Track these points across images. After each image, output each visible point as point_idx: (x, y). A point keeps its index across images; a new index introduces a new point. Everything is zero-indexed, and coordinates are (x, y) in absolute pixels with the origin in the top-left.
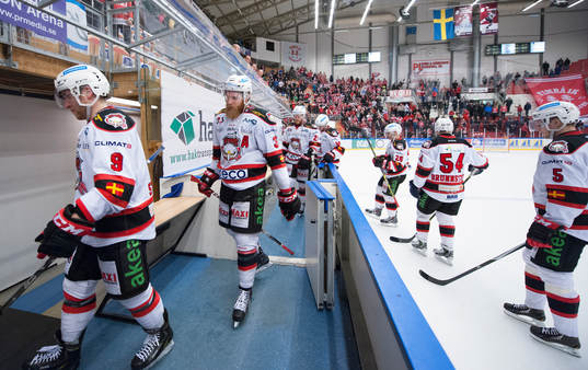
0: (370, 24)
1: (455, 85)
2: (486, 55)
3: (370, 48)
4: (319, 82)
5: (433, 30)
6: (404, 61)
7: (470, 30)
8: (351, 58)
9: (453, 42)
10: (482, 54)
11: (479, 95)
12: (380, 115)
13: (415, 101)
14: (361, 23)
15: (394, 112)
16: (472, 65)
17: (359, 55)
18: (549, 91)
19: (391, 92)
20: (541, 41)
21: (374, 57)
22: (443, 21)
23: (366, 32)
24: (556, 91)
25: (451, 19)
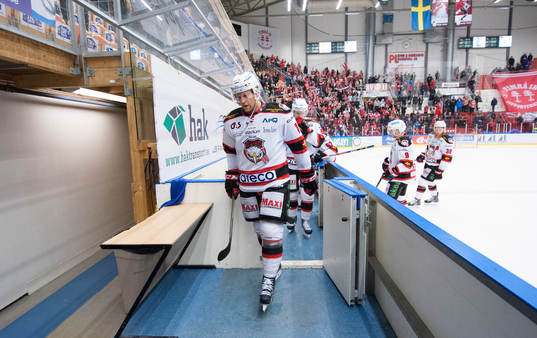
0: (346, 9)
1: (429, 80)
2: (460, 48)
3: (346, 36)
4: (293, 74)
5: (411, 19)
6: (380, 51)
7: (446, 21)
8: (325, 47)
9: (428, 33)
10: (455, 47)
11: (451, 90)
12: (357, 111)
13: (391, 95)
14: (338, 8)
15: (371, 107)
16: (445, 59)
17: (334, 44)
18: (513, 87)
19: (368, 86)
20: (509, 34)
21: (350, 46)
22: (420, 9)
23: (342, 17)
24: (519, 86)
25: (428, 8)
